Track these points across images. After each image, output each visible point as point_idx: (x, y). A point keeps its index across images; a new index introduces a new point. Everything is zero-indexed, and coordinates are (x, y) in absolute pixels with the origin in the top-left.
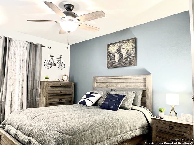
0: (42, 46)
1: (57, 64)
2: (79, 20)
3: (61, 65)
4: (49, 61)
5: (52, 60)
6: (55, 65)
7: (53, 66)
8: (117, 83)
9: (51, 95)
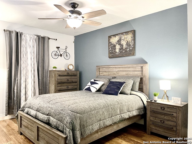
2: (83, 17)
3: (67, 56)
4: (55, 52)
5: (58, 51)
6: (61, 55)
7: (59, 57)
8: (118, 71)
9: (59, 83)
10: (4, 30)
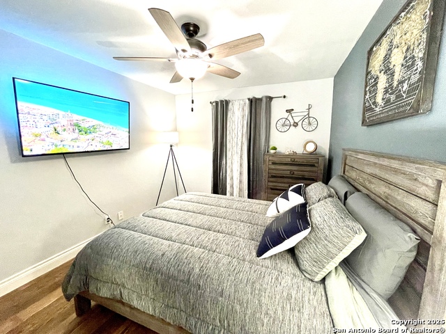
0: (271, 99)
1: (300, 124)
3: (310, 124)
4: (284, 120)
5: (290, 118)
6: (296, 125)
7: (292, 128)
9: (273, 177)
10: (211, 103)
